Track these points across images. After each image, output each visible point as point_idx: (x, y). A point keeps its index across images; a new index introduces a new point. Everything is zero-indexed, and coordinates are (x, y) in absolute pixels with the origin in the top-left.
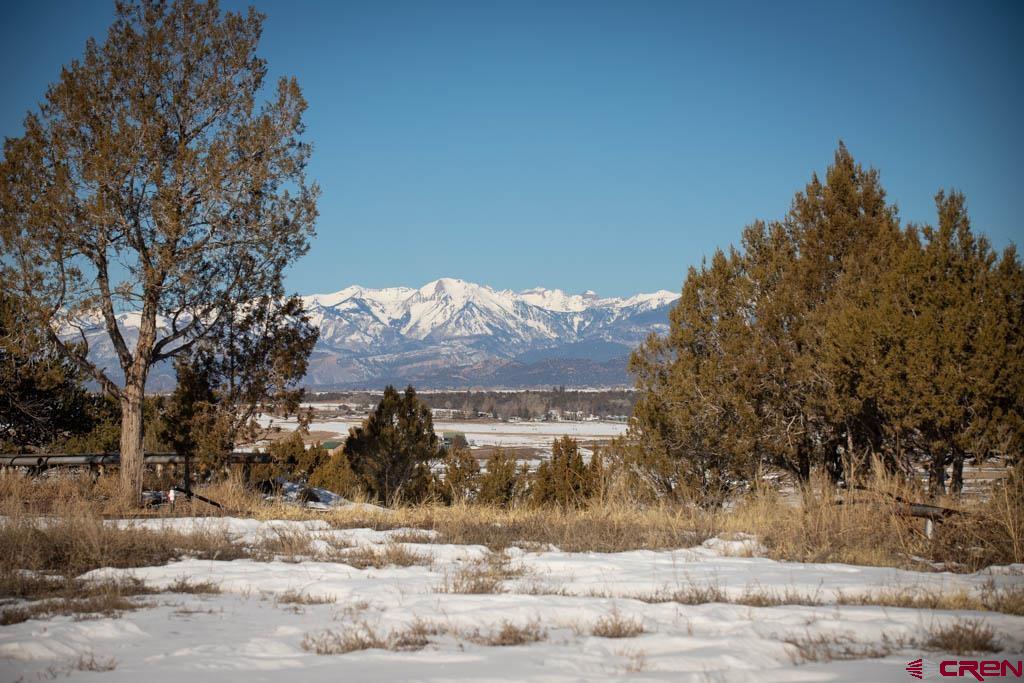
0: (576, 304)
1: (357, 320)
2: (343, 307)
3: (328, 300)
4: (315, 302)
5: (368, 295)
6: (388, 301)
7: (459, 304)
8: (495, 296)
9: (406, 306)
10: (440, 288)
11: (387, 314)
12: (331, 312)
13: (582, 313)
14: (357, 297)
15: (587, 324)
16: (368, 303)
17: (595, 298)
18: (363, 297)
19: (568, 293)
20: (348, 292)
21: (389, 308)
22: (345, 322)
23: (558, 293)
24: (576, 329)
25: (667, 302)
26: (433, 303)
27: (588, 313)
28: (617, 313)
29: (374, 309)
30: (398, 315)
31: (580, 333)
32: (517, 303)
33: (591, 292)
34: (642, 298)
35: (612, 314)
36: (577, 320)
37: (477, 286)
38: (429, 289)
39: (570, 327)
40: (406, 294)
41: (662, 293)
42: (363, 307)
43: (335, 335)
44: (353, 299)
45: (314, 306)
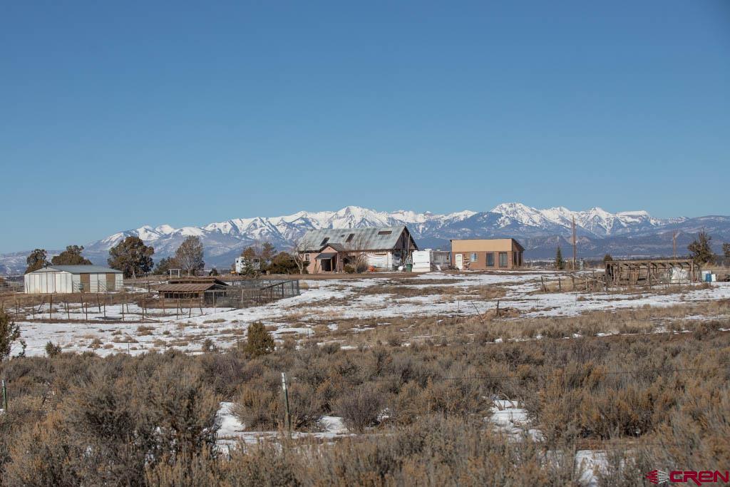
0: (421, 219)
1: (304, 229)
2: (297, 223)
3: (289, 219)
4: (282, 220)
5: (310, 216)
6: (321, 218)
7: (358, 219)
8: (377, 215)
9: (330, 221)
10: (348, 211)
11: (320, 226)
12: (290, 225)
13: (424, 223)
14: (304, 217)
15: (426, 229)
16: (310, 220)
17: (430, 215)
18: (307, 217)
19: (416, 213)
20: (300, 215)
21: (321, 223)
22: (298, 231)
23: (411, 213)
24: (421, 232)
25: (469, 216)
26: (344, 219)
27: (427, 223)
28: (442, 223)
29: (313, 223)
30: (326, 226)
31: (423, 234)
32: (389, 218)
33: (428, 212)
34: (456, 214)
35: (440, 223)
36: (421, 227)
37: (367, 210)
38: (342, 212)
39: (418, 231)
40: (330, 215)
41: (466, 212)
42: (307, 222)
43: (293, 238)
44: (302, 218)
45: (282, 222)
